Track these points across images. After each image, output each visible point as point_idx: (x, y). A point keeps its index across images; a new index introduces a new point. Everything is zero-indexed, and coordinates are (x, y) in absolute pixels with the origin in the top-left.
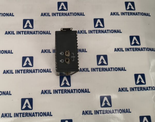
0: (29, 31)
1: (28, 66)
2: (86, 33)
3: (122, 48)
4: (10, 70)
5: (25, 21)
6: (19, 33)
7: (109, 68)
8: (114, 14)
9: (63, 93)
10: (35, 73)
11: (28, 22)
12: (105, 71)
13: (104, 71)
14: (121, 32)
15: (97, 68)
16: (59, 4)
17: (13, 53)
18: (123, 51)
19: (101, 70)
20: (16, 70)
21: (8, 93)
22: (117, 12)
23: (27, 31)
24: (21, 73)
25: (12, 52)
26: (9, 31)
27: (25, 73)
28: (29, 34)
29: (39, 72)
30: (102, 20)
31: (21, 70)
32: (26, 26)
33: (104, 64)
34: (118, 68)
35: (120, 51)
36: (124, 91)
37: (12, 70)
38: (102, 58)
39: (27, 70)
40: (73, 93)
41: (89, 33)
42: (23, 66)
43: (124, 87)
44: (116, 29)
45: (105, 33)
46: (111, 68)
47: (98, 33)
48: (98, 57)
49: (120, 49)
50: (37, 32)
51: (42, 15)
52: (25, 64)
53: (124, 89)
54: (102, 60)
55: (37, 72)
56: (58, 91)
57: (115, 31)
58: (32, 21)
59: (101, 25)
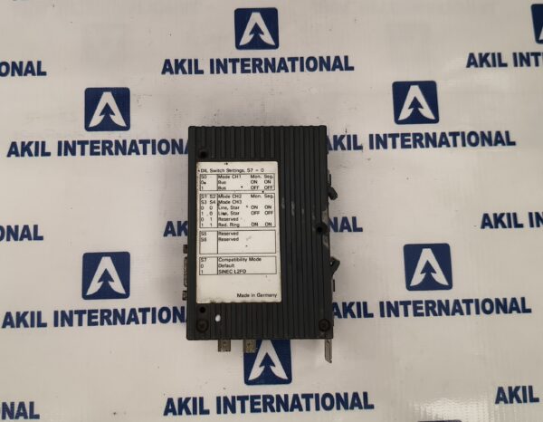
0: (110, 142)
1: (106, 293)
2: (360, 148)
3: (515, 215)
4: (32, 313)
5: (92, 96)
6: (67, 148)
7: (457, 302)
8: (483, 59)
9: (259, 411)
10: (137, 323)
11: (107, 99)
12: (440, 314)
13: (435, 314)
14: (513, 144)
15: (406, 304)
16: (242, 16)
17: (41, 238)
18: (521, 226)
19: (421, 308)
20: (56, 313)
21: (24, 410)
22: (496, 52)
23: (104, 142)
24: (80, 324)
25: (39, 234)
26: (23, 143)
27: (96, 324)
28: (111, 153)
29: (154, 322)
30: (429, 89)
31: (77, 312)
32: (97, 119)
33: (438, 283)
34: (497, 300)
35: (504, 226)
36: (519, 401)
37: (39, 313)
38: (427, 256)
39: (103, 311)
40: (301, 410)
41: (371, 147)
42: (85, 297)
43: (521, 384)
44: (491, 127)
45: (440, 146)
46: (464, 301)
47: (409, 147)
48: (412, 253)
49: (505, 219)
50: (144, 142)
51: (167, 68)
52: (95, 286)
53: (520, 393)
54: (428, 269)
55: (144, 322)
56: (238, 404)
57: (485, 139)
58: (122, 96)
59: (426, 111)
